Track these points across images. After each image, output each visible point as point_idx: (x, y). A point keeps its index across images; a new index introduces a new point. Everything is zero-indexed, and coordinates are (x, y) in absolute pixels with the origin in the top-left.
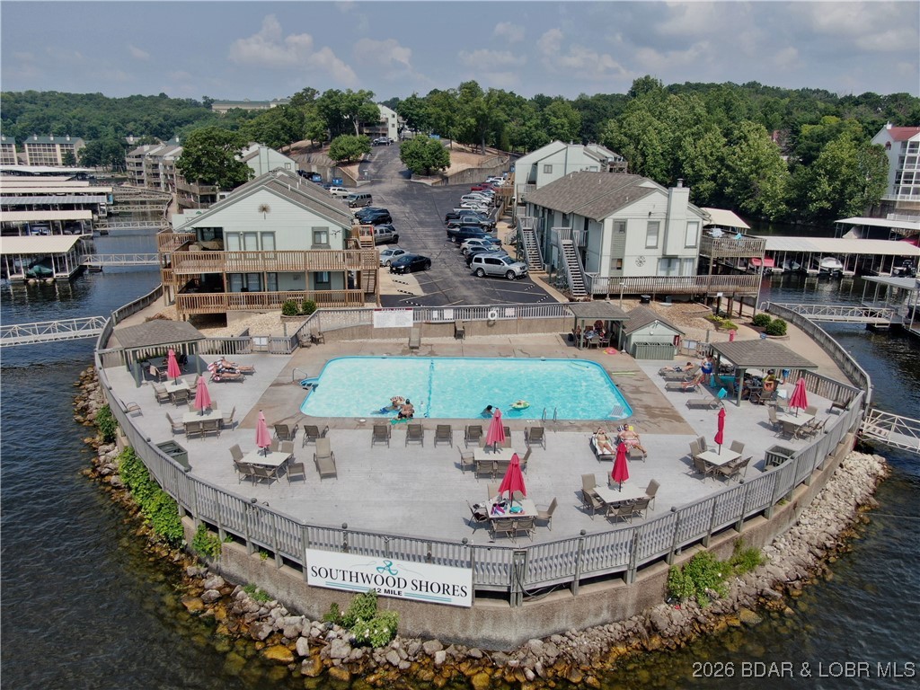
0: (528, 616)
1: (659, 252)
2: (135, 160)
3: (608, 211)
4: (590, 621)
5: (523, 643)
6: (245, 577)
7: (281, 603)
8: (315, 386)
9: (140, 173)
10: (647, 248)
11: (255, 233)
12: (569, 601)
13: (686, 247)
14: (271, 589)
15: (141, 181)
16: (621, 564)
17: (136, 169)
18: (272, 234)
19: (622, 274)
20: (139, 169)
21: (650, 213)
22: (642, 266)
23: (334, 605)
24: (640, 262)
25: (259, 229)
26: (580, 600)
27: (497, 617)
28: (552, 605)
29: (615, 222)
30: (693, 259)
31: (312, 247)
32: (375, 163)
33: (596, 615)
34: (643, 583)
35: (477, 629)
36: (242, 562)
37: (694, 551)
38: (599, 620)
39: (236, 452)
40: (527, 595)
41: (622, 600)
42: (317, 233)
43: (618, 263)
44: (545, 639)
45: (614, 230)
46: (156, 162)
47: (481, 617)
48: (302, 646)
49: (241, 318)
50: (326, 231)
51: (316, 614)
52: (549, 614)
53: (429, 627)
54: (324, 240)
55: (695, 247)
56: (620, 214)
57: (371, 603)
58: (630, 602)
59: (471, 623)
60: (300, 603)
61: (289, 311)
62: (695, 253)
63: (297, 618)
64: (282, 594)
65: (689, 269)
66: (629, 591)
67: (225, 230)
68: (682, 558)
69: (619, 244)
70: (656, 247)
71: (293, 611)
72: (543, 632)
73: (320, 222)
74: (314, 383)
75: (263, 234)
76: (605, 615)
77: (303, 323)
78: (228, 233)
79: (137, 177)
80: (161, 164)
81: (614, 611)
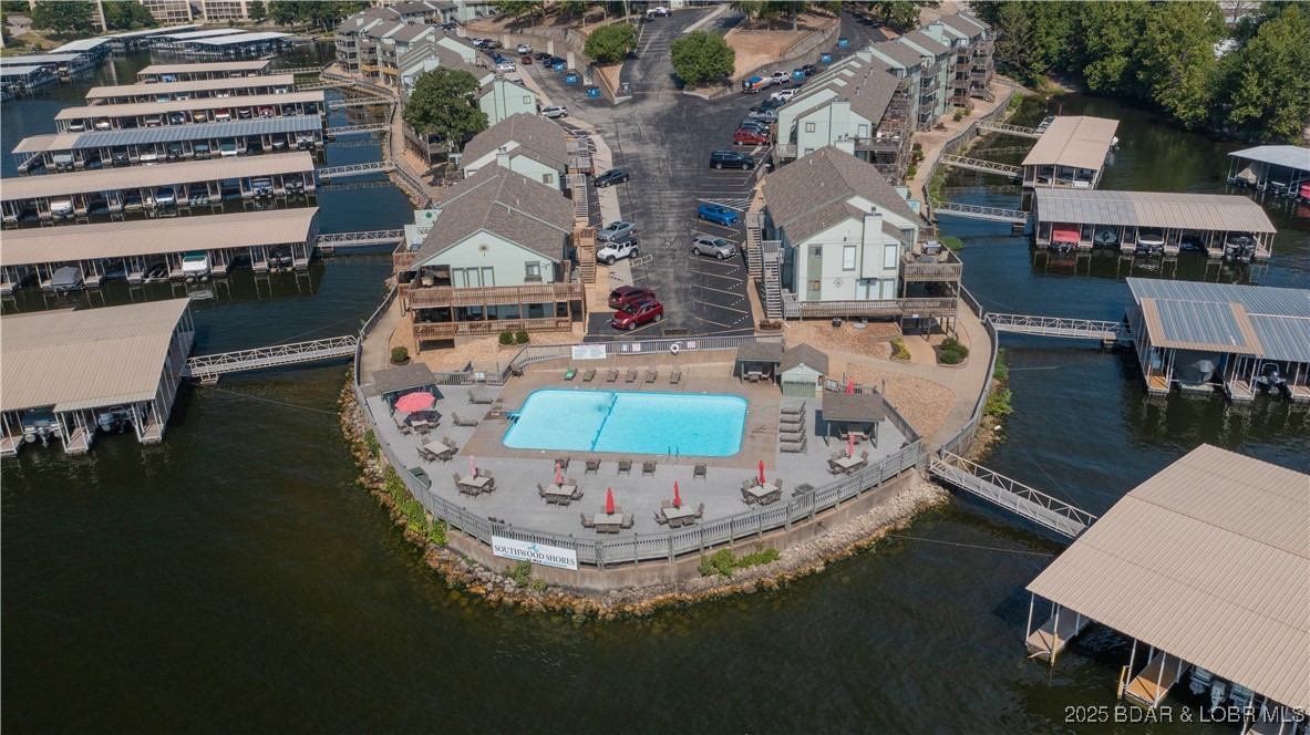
0: (608, 577)
1: (856, 274)
2: (347, 39)
3: (804, 236)
4: (648, 583)
5: (607, 593)
6: (462, 550)
7: (481, 565)
8: (518, 418)
9: (353, 55)
10: (844, 270)
11: (476, 269)
12: (633, 571)
13: (885, 268)
14: (476, 558)
15: (355, 66)
16: (664, 551)
17: (348, 50)
18: (491, 268)
19: (819, 297)
20: (351, 50)
21: (845, 239)
22: (839, 289)
23: (508, 567)
24: (838, 283)
25: (480, 265)
26: (640, 571)
27: (591, 577)
28: (623, 572)
29: (810, 247)
30: (893, 280)
31: (526, 280)
32: (644, 59)
33: (652, 580)
34: (680, 564)
35: (582, 582)
36: (460, 542)
37: (720, 549)
38: (654, 583)
39: (457, 477)
40: (608, 565)
41: (667, 573)
42: (529, 266)
43: (815, 284)
44: (620, 591)
45: (810, 254)
46: (372, 45)
47: (583, 576)
48: (489, 586)
49: (467, 342)
50: (538, 264)
51: (499, 572)
52: (621, 578)
53: (557, 581)
54: (536, 273)
55: (895, 268)
56: (815, 240)
57: (526, 568)
58: (673, 574)
59: (578, 580)
60: (490, 565)
61: (505, 340)
62: (895, 274)
63: (489, 574)
64: (481, 560)
65: (889, 291)
66: (672, 568)
67: (452, 267)
68: (712, 552)
69: (815, 268)
70: (854, 269)
71: (487, 569)
72: (618, 587)
73: (532, 257)
74: (517, 415)
75: (483, 268)
76: (657, 580)
77: (517, 353)
78: (454, 270)
79: (349, 61)
80: (378, 47)
81: (663, 579)
